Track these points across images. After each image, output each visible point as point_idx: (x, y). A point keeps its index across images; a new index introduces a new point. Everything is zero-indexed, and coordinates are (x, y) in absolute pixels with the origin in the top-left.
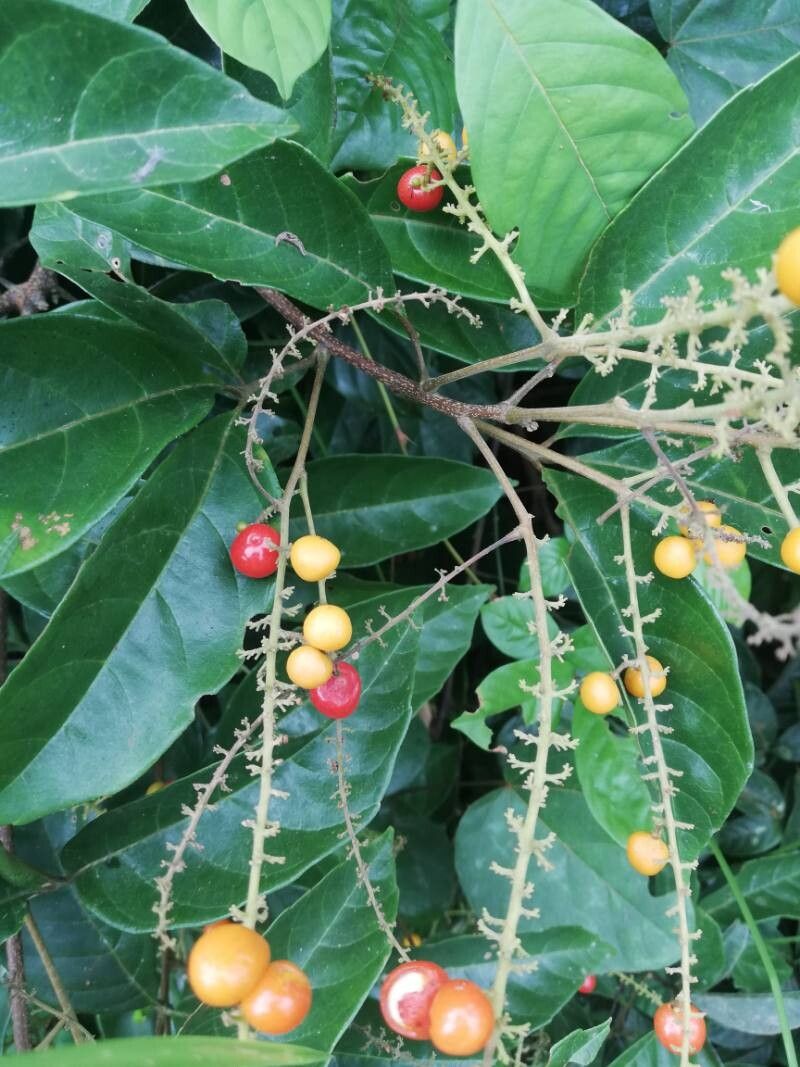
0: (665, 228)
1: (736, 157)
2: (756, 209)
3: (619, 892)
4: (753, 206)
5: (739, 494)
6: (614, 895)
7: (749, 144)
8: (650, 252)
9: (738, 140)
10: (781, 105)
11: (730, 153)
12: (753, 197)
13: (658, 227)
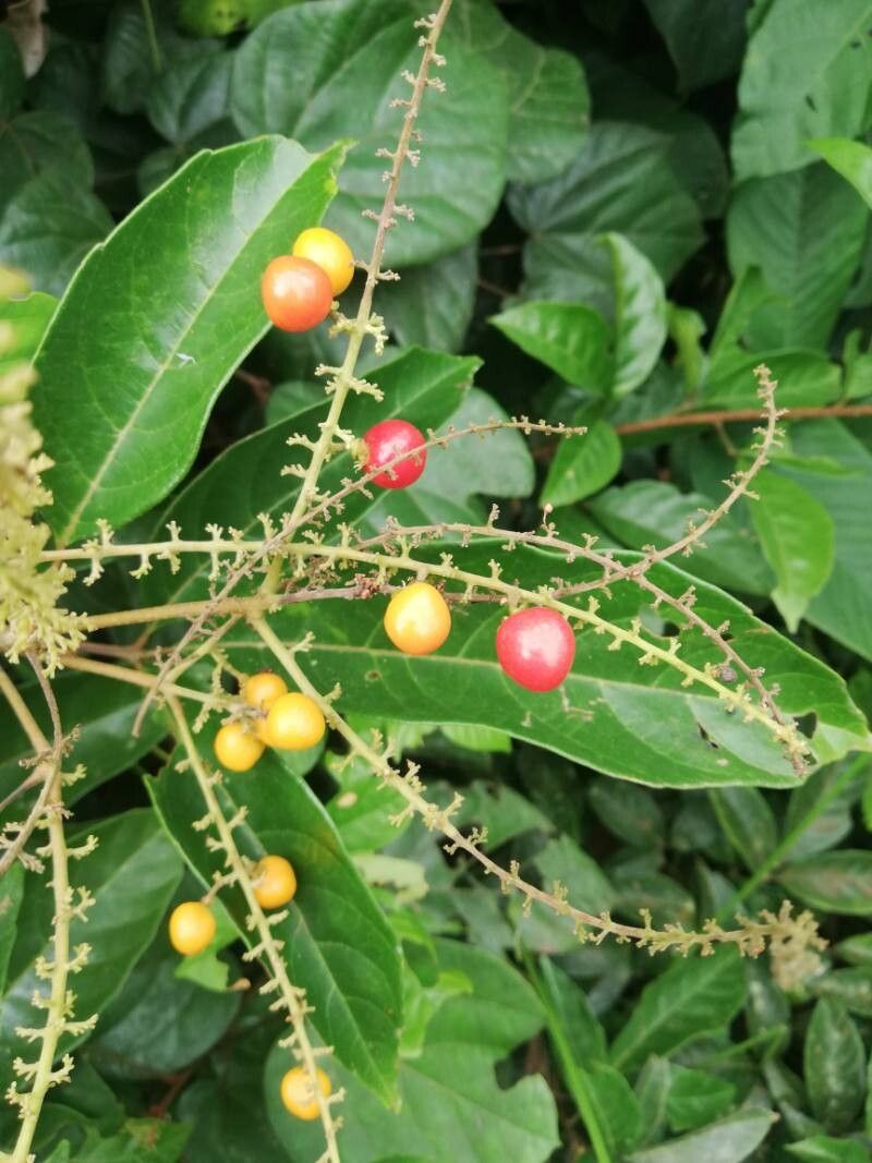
0: (96, 404)
1: (143, 315)
2: (184, 363)
3: (465, 1095)
4: (180, 360)
5: (343, 644)
6: (462, 1102)
7: (151, 299)
8: (93, 433)
9: (135, 298)
10: (167, 253)
11: (132, 313)
12: (180, 351)
13: (86, 405)
